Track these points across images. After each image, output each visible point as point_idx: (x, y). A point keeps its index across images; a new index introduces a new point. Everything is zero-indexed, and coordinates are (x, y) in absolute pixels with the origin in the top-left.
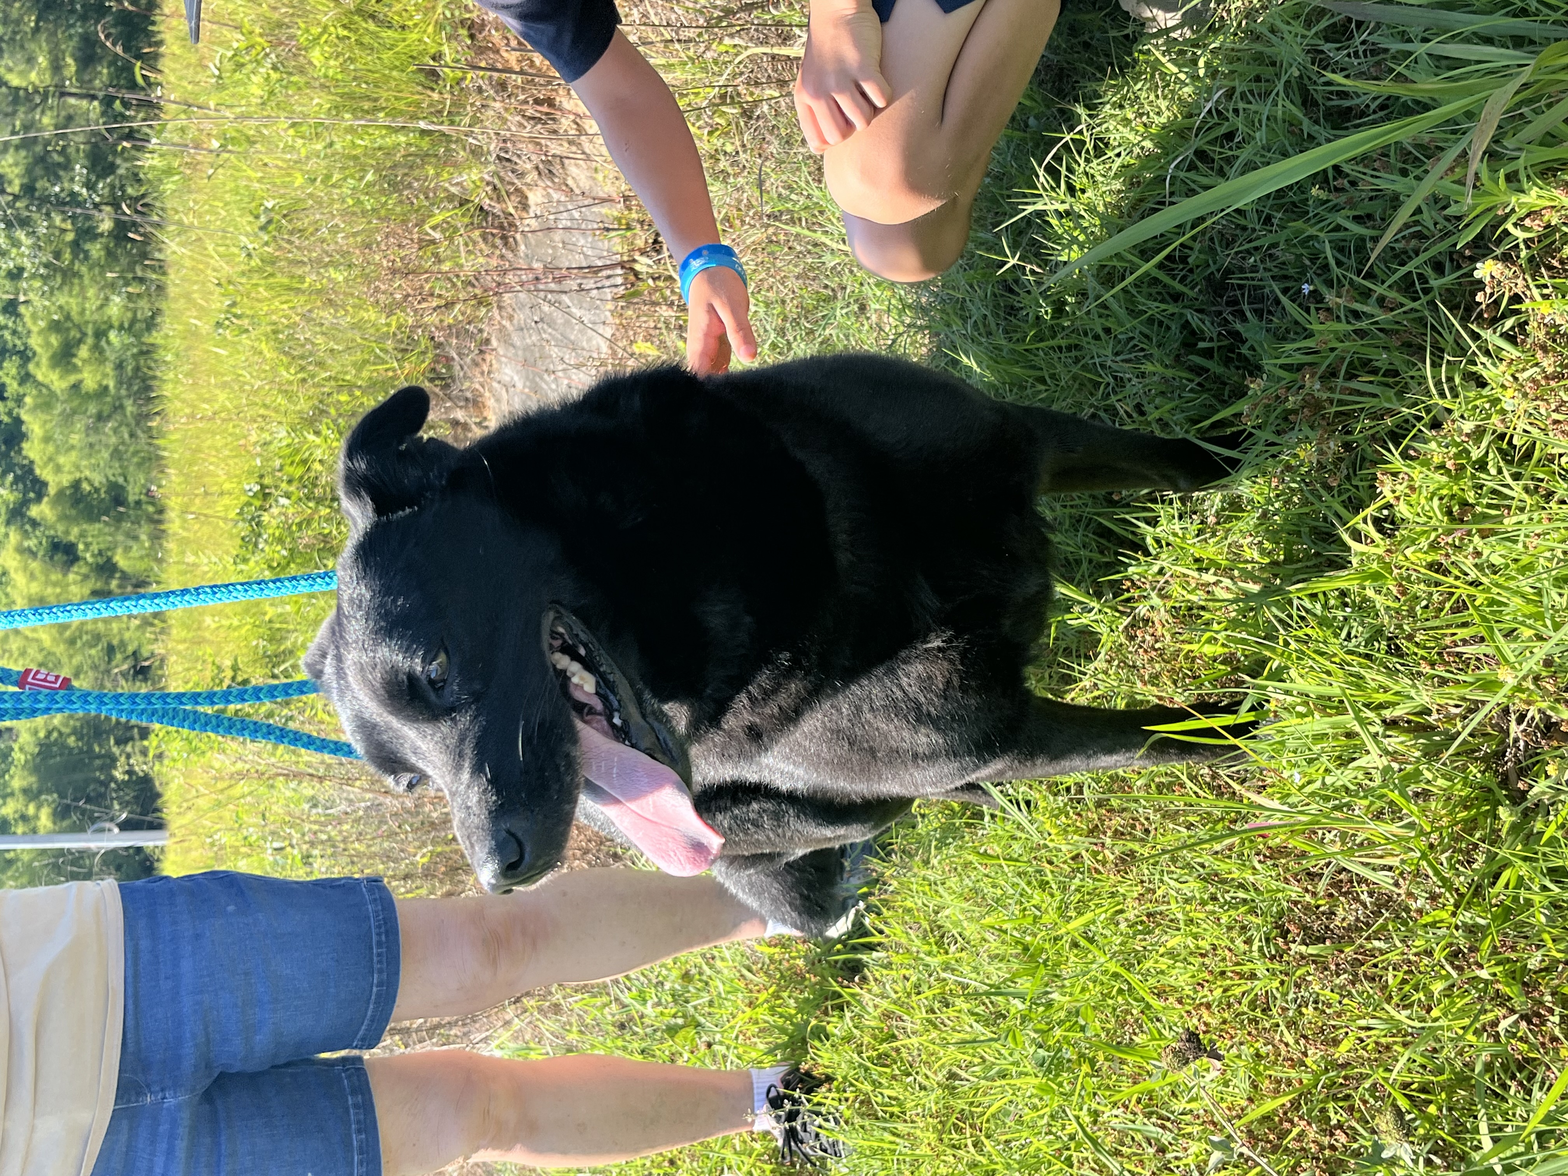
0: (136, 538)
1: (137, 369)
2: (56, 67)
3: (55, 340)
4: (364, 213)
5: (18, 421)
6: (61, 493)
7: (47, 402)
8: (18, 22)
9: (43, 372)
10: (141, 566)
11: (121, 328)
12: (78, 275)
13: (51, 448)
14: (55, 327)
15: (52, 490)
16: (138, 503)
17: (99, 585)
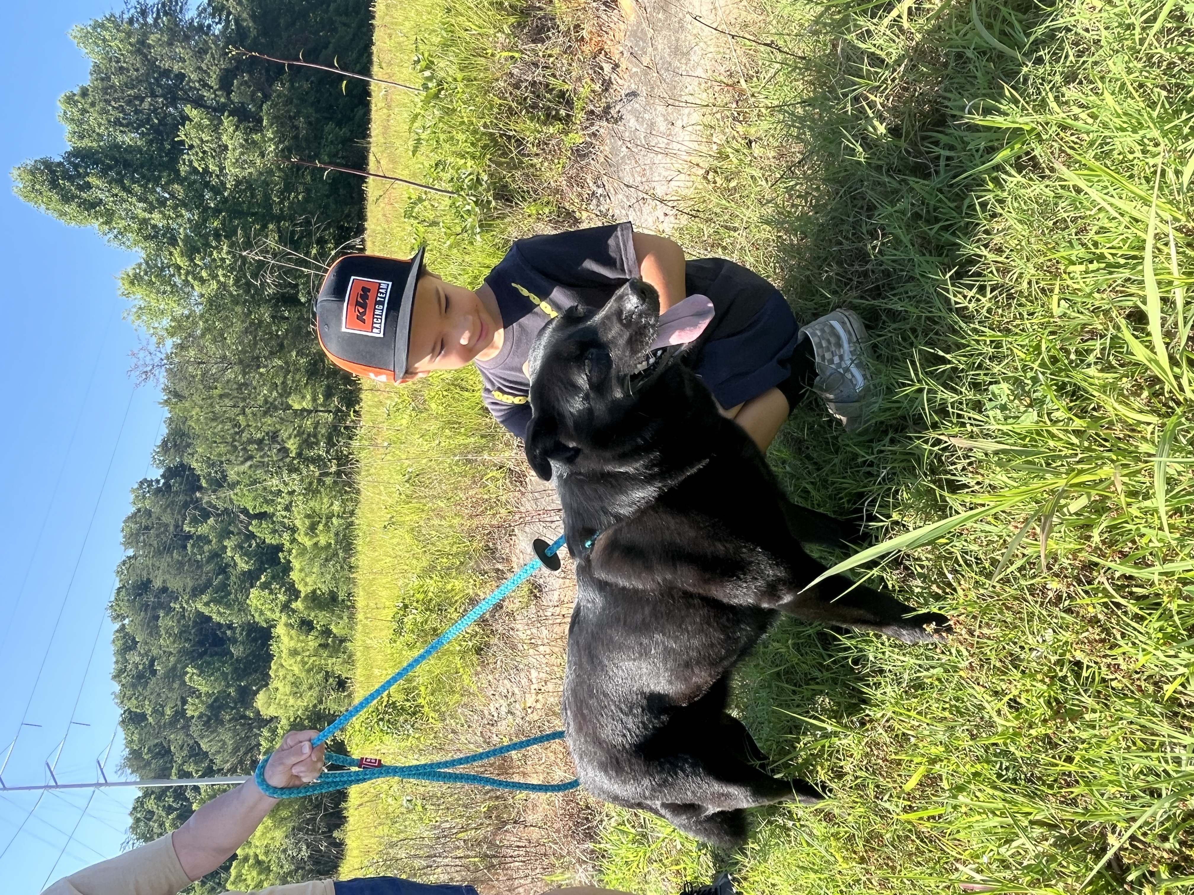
0: (342, 618)
1: (344, 535)
2: (314, 399)
3: (307, 522)
4: (455, 474)
5: (289, 562)
6: (306, 596)
7: (303, 551)
8: (299, 381)
9: (302, 538)
10: (343, 632)
11: (338, 516)
12: (319, 492)
13: (303, 574)
14: (308, 516)
15: (302, 595)
16: (343, 601)
17: (323, 642)
